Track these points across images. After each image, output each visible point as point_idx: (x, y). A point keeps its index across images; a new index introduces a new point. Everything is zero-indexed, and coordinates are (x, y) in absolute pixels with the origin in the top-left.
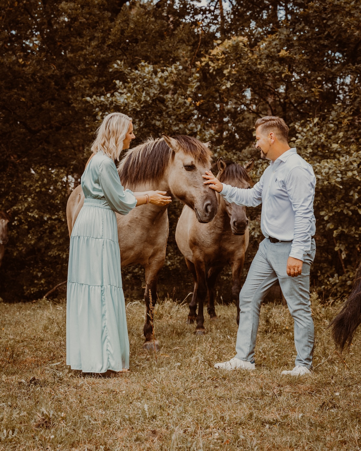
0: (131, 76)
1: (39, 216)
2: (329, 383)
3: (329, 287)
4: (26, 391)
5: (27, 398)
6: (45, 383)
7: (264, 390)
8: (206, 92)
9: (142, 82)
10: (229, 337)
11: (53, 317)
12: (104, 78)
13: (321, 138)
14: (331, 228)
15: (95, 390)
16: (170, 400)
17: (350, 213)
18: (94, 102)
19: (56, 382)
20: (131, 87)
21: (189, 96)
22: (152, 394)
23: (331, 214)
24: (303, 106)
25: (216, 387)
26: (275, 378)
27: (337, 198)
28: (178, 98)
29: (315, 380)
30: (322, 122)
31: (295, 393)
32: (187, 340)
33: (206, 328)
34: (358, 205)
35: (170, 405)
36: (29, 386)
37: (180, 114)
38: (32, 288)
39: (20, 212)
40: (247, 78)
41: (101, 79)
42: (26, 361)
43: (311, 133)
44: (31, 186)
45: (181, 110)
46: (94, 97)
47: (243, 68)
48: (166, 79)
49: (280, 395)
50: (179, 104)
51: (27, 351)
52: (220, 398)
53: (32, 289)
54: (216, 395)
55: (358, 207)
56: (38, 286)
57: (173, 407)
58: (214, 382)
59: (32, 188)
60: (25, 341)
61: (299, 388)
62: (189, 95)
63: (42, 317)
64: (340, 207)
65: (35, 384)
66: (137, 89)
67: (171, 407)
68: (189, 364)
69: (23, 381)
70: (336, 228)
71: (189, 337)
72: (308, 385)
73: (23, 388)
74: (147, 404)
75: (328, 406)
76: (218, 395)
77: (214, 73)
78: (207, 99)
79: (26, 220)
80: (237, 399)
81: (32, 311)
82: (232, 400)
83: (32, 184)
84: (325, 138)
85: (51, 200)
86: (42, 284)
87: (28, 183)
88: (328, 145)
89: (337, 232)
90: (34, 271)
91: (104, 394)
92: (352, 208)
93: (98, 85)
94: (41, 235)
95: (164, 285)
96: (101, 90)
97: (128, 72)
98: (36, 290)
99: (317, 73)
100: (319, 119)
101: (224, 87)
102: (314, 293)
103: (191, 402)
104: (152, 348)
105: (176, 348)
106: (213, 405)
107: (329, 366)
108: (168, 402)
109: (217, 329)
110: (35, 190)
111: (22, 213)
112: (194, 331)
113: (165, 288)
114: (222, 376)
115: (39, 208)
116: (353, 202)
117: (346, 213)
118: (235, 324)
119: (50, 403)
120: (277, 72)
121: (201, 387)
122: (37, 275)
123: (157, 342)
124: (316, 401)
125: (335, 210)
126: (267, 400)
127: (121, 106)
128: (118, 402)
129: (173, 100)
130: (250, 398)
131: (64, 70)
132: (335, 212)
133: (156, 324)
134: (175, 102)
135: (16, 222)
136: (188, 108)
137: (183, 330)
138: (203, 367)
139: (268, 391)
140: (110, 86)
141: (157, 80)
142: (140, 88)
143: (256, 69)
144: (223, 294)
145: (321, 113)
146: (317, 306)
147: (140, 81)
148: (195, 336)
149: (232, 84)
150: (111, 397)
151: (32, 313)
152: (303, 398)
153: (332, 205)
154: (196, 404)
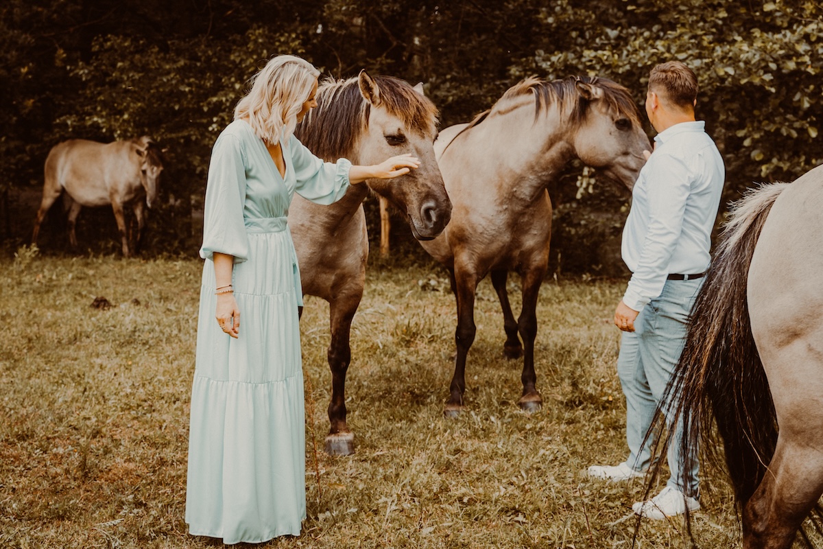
14: (758, 159)
17: (795, 134)
23: (757, 136)
27: (770, 103)
34: (809, 120)
39: (223, 107)
44: (242, 61)
55: (808, 123)
64: (774, 122)
70: (767, 161)
89: (767, 169)
92: (797, 125)
104: (339, 447)
116: (801, 113)
117: (785, 134)
123: (350, 436)
125: (766, 128)
132: (766, 132)
135: (214, 126)
153: (761, 118)
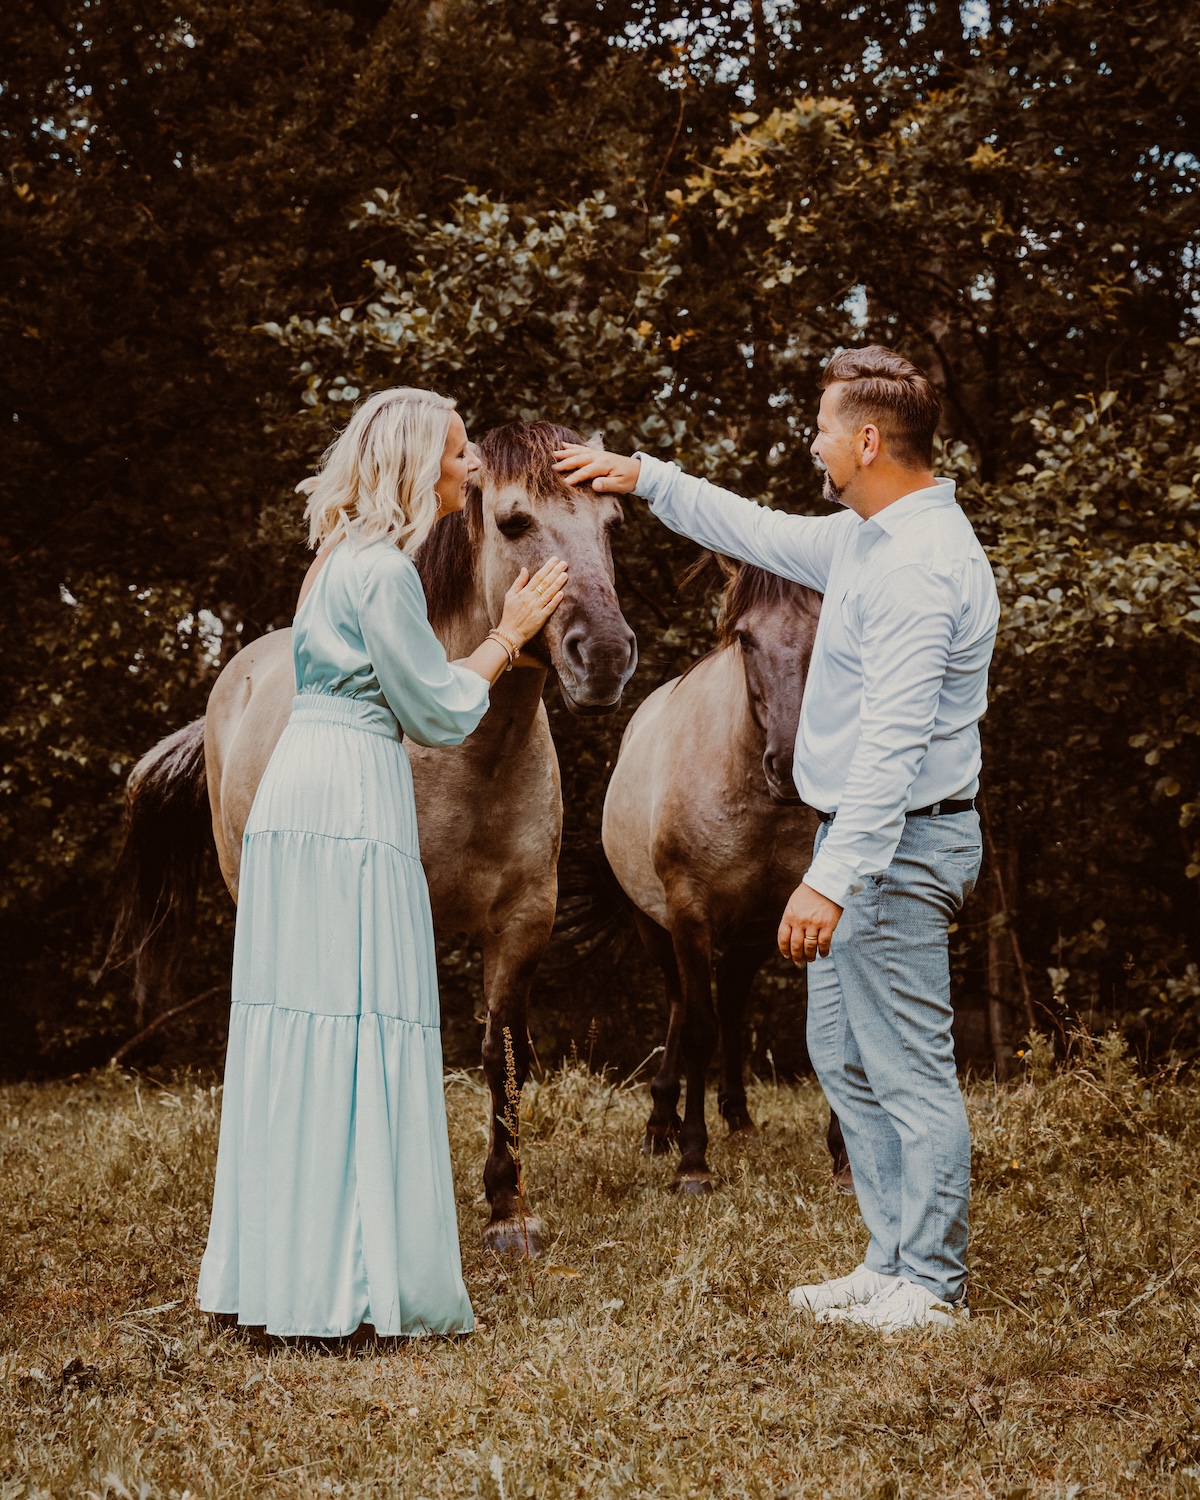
0: (428, 243)
1: (91, 760)
2: (1177, 1370)
3: (1168, 1013)
4: (48, 1412)
5: (52, 1436)
6: (118, 1381)
7: (934, 1399)
8: (703, 302)
9: (471, 265)
10: (799, 1201)
11: (145, 1135)
12: (331, 255)
13: (1127, 467)
14: (1169, 795)
15: (306, 1405)
16: (584, 1440)
18: (292, 338)
19: (160, 1378)
20: (428, 282)
21: (643, 315)
22: (519, 1419)
23: (1169, 745)
24: (1059, 348)
25: (756, 1388)
26: (976, 1353)
27: (1189, 683)
28: (601, 324)
29: (1124, 1357)
30: (1130, 407)
31: (1051, 1407)
32: (644, 1214)
33: (713, 1169)
35: (586, 1457)
36: (59, 1391)
37: (611, 381)
38: (68, 1026)
39: (23, 744)
40: (853, 249)
41: (317, 255)
42: (46, 1299)
43: (1090, 447)
44: (61, 650)
45: (613, 367)
46: (295, 320)
47: (839, 214)
48: (556, 253)
49: (995, 1414)
50: (608, 343)
51: (50, 1260)
52: (771, 1428)
53: (67, 1032)
54: (756, 1420)
56: (91, 1022)
57: (598, 1466)
58: (747, 1369)
59: (66, 658)
60: (43, 1223)
61: (1066, 1390)
62: (642, 311)
63: (106, 1136)
65: (83, 1384)
66: (449, 292)
67: (588, 1466)
68: (655, 1305)
69: (37, 1373)
70: (1188, 796)
71: (652, 1204)
72: (1098, 1377)
73: (38, 1402)
74: (501, 1454)
75: (1173, 1454)
76: (764, 1417)
77: (734, 230)
78: (710, 325)
79: (44, 774)
80: (835, 1432)
81: (69, 1113)
82: (818, 1435)
83: (65, 641)
84: (1144, 466)
85: (138, 702)
86: (103, 1010)
87: (50, 640)
88: (1153, 489)
89: (1192, 810)
90: (74, 964)
91: (338, 1421)
93: (308, 277)
94: (102, 829)
95: (556, 1013)
96: (319, 298)
97: (416, 230)
98: (82, 1033)
99: (1108, 228)
100: (1119, 397)
101: (769, 284)
102: (1113, 1036)
103: (665, 1447)
104: (516, 1244)
105: (605, 1244)
106: (746, 1456)
107: (1175, 1307)
108: (577, 1446)
109: (755, 1171)
110: (76, 664)
111: (31, 752)
112: (671, 1178)
113: (561, 1024)
114: (777, 1346)
115: (93, 732)
118: (821, 1153)
119: (138, 1455)
120: (961, 225)
121: (699, 1388)
122: (86, 979)
123: (534, 1223)
124: (1129, 1438)
125: (1185, 730)
126: (947, 1434)
127: (392, 355)
128: (393, 1449)
129: (582, 329)
130: (882, 1427)
131: (182, 226)
132: (1185, 736)
133: (529, 1156)
134: (590, 337)
135: (6, 784)
136: (640, 357)
137: (628, 1176)
138: (706, 1313)
139: (948, 1403)
140: (351, 283)
141: (521, 258)
142: (460, 286)
143: (886, 216)
144: (774, 1043)
145: (1126, 373)
146: (1125, 1082)
147: (463, 261)
148: (675, 1198)
149: (799, 272)
150: (368, 1428)
151: (68, 1122)
152: (1079, 1428)
153: (1174, 711)
154: (683, 1453)
